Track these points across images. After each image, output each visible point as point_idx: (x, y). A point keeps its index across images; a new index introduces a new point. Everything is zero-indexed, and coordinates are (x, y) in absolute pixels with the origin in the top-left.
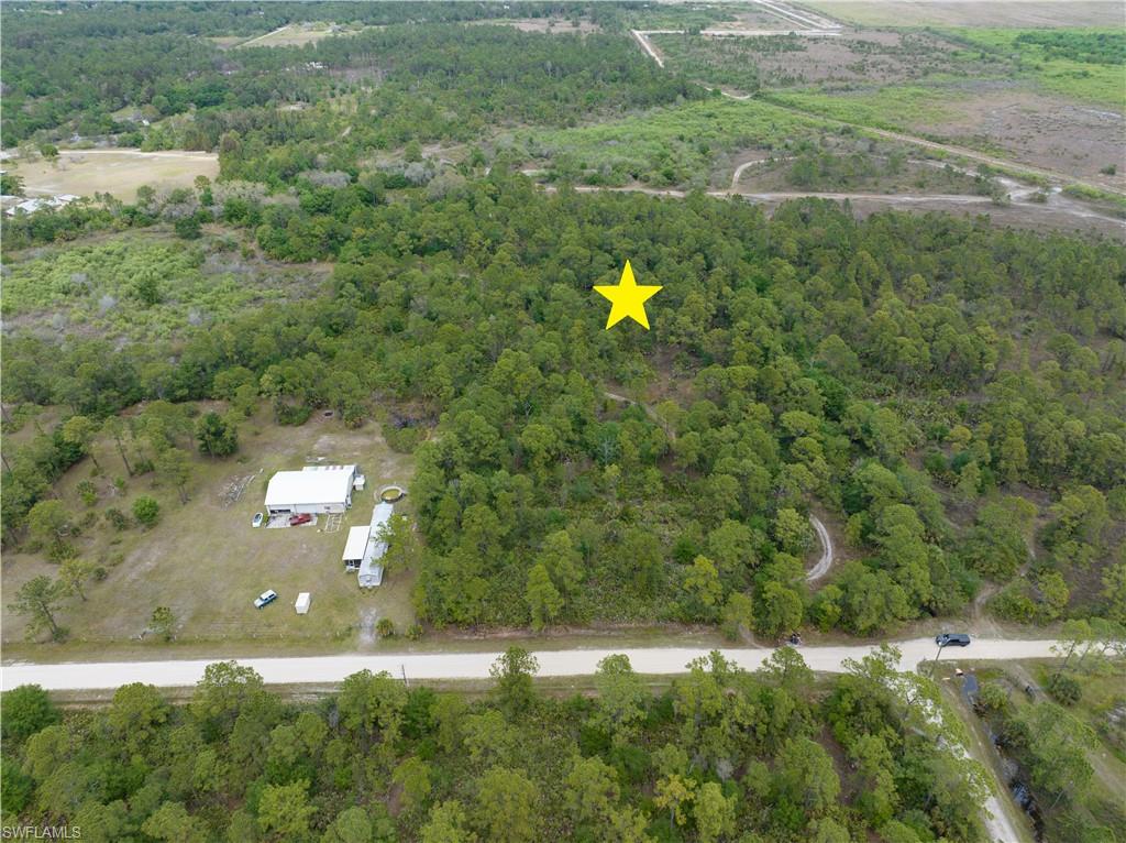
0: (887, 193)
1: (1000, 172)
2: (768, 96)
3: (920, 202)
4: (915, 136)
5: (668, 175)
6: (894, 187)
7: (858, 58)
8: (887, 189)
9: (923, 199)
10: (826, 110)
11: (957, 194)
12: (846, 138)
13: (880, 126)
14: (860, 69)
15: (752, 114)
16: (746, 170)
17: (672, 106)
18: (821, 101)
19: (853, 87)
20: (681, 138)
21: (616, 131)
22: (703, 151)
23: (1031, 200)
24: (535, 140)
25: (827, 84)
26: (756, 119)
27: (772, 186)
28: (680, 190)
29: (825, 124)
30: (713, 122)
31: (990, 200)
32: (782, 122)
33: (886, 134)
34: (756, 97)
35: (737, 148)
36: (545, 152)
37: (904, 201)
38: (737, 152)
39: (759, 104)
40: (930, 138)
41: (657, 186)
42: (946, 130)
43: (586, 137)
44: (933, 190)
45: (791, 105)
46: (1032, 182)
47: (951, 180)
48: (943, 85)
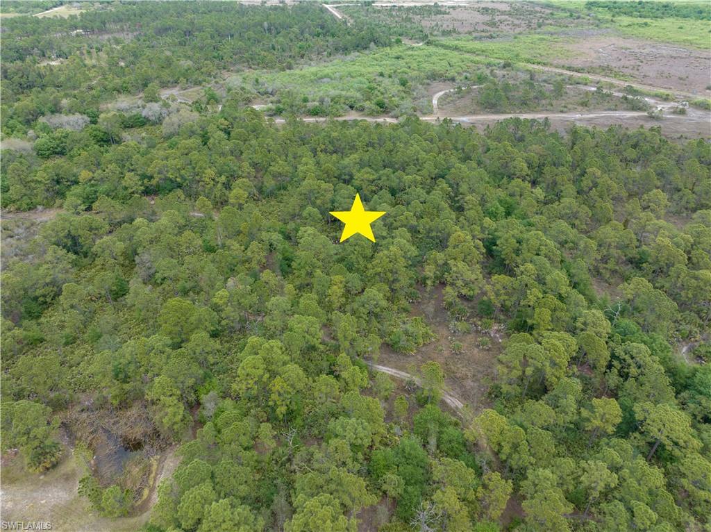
0: (562, 112)
3: (592, 119)
4: (556, 67)
5: (381, 105)
6: (565, 107)
7: (487, 18)
8: (562, 109)
9: (591, 116)
10: (483, 51)
11: (616, 110)
12: (507, 70)
13: (528, 61)
14: (493, 24)
15: (430, 56)
16: (441, 98)
17: (367, 52)
18: (477, 45)
19: (494, 35)
20: (382, 75)
21: (327, 71)
22: (403, 83)
24: (260, 80)
25: (474, 35)
26: (434, 59)
28: (392, 117)
30: (401, 62)
33: (536, 67)
34: (428, 43)
35: (429, 81)
36: (270, 90)
38: (428, 84)
39: (432, 49)
40: (569, 69)
41: (371, 114)
42: (577, 63)
43: (303, 76)
44: (596, 108)
45: (456, 48)
47: (602, 98)
48: (555, 33)
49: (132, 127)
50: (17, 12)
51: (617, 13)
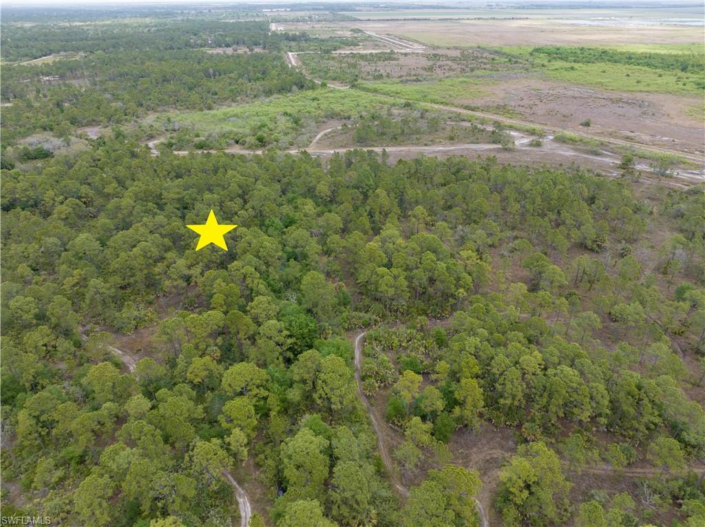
0: (426, 145)
1: (511, 128)
2: (361, 86)
3: (449, 150)
4: (456, 107)
5: (261, 140)
6: (432, 141)
8: (427, 143)
9: (451, 148)
10: (397, 93)
11: (477, 143)
12: (407, 110)
13: (433, 101)
14: (431, 69)
16: (325, 135)
17: (289, 94)
18: (397, 88)
19: (422, 79)
20: (285, 114)
21: (240, 111)
22: (297, 121)
23: (531, 145)
24: (173, 120)
25: (404, 78)
26: (347, 100)
27: (340, 144)
29: (394, 101)
30: (315, 103)
31: (500, 146)
32: (364, 101)
33: (436, 106)
34: (353, 87)
35: (327, 120)
36: (177, 128)
37: (436, 150)
38: (323, 122)
39: (353, 91)
40: (467, 108)
42: (479, 103)
44: (460, 141)
45: (375, 91)
46: (532, 133)
47: (475, 134)
48: (482, 76)
49: (36, 158)
50: (7, 61)
51: (554, 58)
